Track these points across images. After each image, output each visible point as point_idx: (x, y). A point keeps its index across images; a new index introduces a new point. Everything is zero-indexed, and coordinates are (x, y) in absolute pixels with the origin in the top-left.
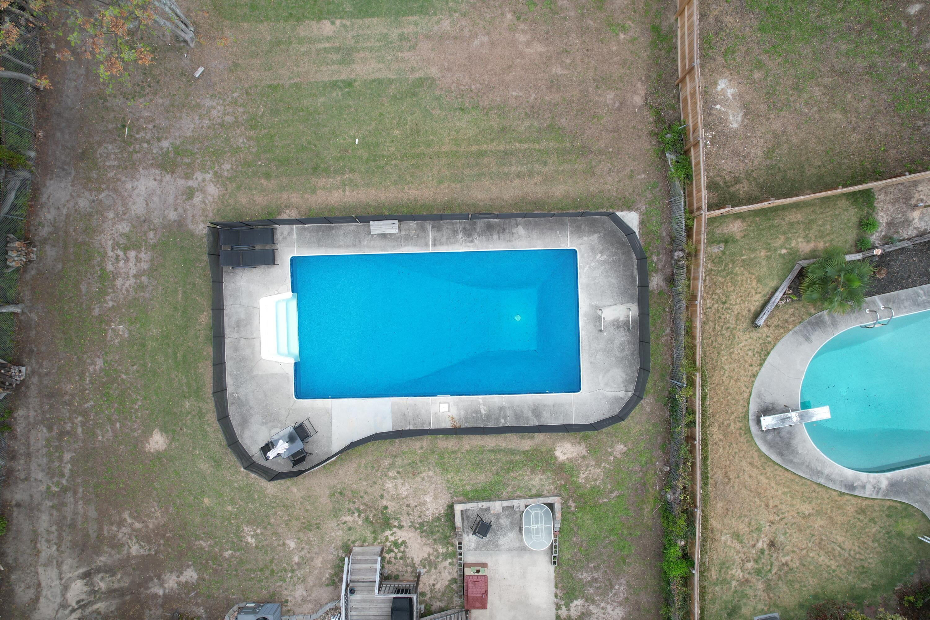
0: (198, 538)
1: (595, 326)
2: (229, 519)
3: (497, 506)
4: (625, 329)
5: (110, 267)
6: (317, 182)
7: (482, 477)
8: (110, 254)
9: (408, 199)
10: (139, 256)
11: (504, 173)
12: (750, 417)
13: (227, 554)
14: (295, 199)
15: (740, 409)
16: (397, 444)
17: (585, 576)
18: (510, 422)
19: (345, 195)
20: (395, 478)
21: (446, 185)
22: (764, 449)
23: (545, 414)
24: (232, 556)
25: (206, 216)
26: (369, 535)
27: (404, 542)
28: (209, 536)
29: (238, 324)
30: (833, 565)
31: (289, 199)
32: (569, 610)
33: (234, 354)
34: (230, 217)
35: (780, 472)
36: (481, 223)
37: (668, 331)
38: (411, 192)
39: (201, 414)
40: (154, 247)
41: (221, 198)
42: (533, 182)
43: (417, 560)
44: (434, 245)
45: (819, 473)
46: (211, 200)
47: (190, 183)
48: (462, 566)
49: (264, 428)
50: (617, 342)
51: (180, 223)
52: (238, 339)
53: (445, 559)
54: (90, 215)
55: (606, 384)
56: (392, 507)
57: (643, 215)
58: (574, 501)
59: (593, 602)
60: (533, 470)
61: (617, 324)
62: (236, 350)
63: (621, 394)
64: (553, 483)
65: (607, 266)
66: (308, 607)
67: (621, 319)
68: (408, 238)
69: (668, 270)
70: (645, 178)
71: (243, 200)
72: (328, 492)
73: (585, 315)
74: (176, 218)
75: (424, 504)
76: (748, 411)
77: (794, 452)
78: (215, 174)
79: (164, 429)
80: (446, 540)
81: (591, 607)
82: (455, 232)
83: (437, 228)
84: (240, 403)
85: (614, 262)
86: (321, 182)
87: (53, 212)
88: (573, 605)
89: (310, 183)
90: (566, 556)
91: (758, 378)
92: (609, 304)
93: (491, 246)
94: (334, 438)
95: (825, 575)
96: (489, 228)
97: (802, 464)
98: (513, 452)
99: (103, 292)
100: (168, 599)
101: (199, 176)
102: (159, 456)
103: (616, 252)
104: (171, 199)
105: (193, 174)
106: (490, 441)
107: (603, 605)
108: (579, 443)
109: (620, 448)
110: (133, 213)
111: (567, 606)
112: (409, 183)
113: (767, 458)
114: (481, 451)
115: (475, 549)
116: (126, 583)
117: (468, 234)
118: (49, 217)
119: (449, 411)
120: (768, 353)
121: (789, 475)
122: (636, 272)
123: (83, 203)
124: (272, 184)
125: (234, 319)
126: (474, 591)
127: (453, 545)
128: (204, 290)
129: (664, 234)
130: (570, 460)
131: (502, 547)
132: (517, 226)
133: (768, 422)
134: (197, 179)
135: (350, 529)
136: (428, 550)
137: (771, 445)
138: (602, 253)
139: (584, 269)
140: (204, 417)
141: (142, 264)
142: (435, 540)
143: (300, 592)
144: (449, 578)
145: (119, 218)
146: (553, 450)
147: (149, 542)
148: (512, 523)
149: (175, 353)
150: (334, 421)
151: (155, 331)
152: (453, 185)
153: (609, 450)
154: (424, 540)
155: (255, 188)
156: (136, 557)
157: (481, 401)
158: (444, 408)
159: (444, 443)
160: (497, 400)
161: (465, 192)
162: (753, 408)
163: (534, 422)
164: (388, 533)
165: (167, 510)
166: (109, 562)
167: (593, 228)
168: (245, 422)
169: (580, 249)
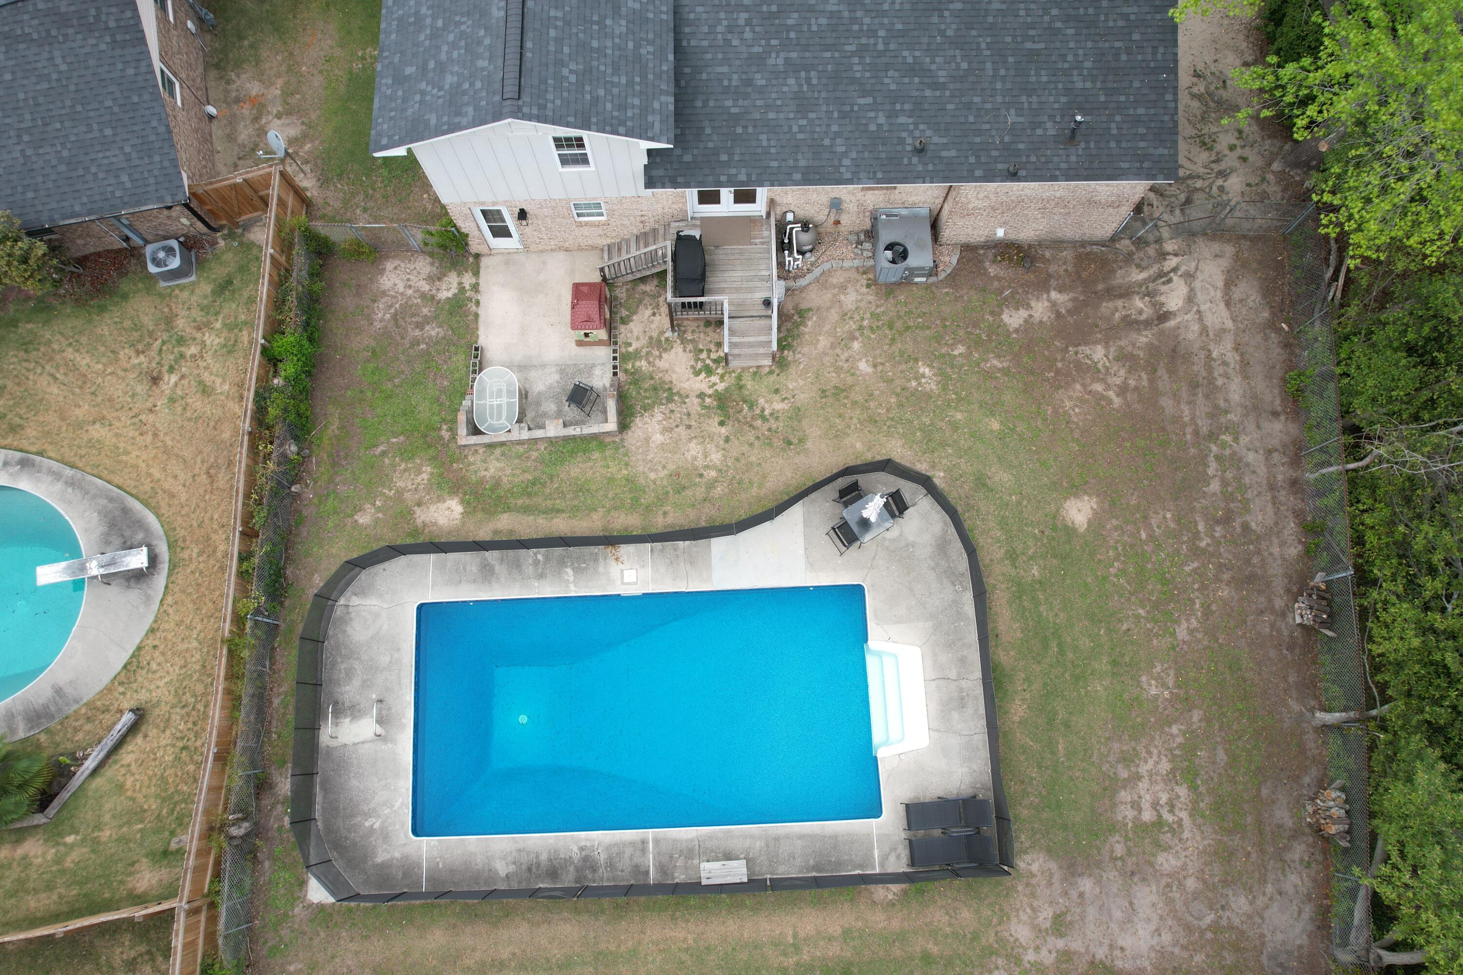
0: (1006, 372)
1: (389, 709)
2: (960, 399)
3: (553, 429)
4: (343, 704)
5: (1182, 791)
6: (842, 949)
7: (575, 471)
8: (1184, 815)
9: (688, 921)
10: (1136, 813)
11: (526, 969)
12: (166, 566)
13: (960, 349)
14: (878, 919)
15: (180, 578)
16: (702, 518)
17: (433, 331)
18: (528, 556)
19: (795, 927)
20: (707, 467)
21: (623, 947)
22: (151, 519)
23: (474, 569)
24: (953, 346)
25: (1028, 885)
26: (749, 383)
27: (697, 373)
28: (989, 375)
29: (962, 702)
30: (69, 353)
31: (889, 919)
32: (460, 284)
33: (965, 653)
34: (986, 885)
35: (130, 484)
36: (568, 880)
37: (276, 702)
38: (681, 935)
39: (1012, 556)
40: (1112, 828)
41: (1004, 918)
42: (478, 955)
43: (678, 349)
44: (644, 842)
45: (71, 483)
46: (1021, 913)
47: (1060, 944)
48: (612, 340)
49: (911, 538)
50: (356, 683)
51: (1071, 871)
52: (960, 678)
53: (637, 352)
54: (1225, 883)
55: (377, 616)
56: (713, 425)
57: (299, 898)
58: (441, 438)
59: (423, 296)
60: (497, 484)
61: (355, 712)
62: (963, 661)
63: (355, 601)
64: (469, 464)
65: (365, 808)
66: (837, 279)
67: (348, 720)
68: (690, 852)
69: (266, 802)
70: (290, 964)
71: (966, 915)
72: (809, 444)
73: (403, 727)
74: (1079, 880)
75: (666, 430)
76: (169, 575)
77: (104, 514)
78: (1018, 961)
79: (1070, 531)
80: (636, 378)
81: (426, 288)
82: (611, 864)
83: (640, 871)
84: (951, 575)
85: (352, 816)
86: (834, 950)
87: (1288, 887)
88: (454, 290)
89: (854, 947)
90: (459, 359)
91: (146, 627)
92: (366, 746)
93: (552, 841)
94: (800, 527)
95: (84, 340)
96: (553, 872)
97: (94, 497)
98: (526, 510)
99: (1189, 750)
100: (1043, 285)
101: (1047, 958)
102: (1075, 490)
103: (349, 831)
104: (1092, 913)
105: (1058, 961)
106: (561, 526)
107: (410, 292)
108: (425, 525)
109: (364, 519)
110: (1154, 888)
111: (462, 289)
112: (687, 950)
113: (146, 504)
114: (574, 511)
115: (593, 366)
116: (1106, 307)
117: (588, 862)
118: (1293, 878)
119: (622, 571)
120: (125, 667)
121: (117, 479)
122: (319, 798)
123: (1240, 903)
124: (920, 944)
125: (970, 711)
126: (591, 307)
127: (626, 371)
128: (1022, 758)
129: (267, 864)
130: (441, 499)
131: (553, 369)
132: (507, 876)
133: (138, 559)
134: (1050, 952)
135: (777, 391)
136: (662, 364)
137: (140, 524)
138: (371, 830)
139: (402, 803)
140: (1007, 552)
141: (1129, 799)
142: (652, 378)
143: (850, 299)
144: (632, 325)
145: (1176, 878)
146: (465, 514)
147: (1078, 365)
148: (538, 404)
149: (1062, 652)
150: (802, 552)
151: (1098, 687)
152: (612, 948)
153: (380, 515)
154: (667, 378)
155: (946, 936)
156: (1095, 343)
157: (572, 587)
158: (630, 575)
159: (630, 521)
160: (547, 590)
161: (592, 934)
162: (160, 580)
163: (492, 556)
164: (721, 387)
165: (1055, 411)
166: (1134, 335)
167: (384, 873)
168: (942, 546)
169: (407, 837)
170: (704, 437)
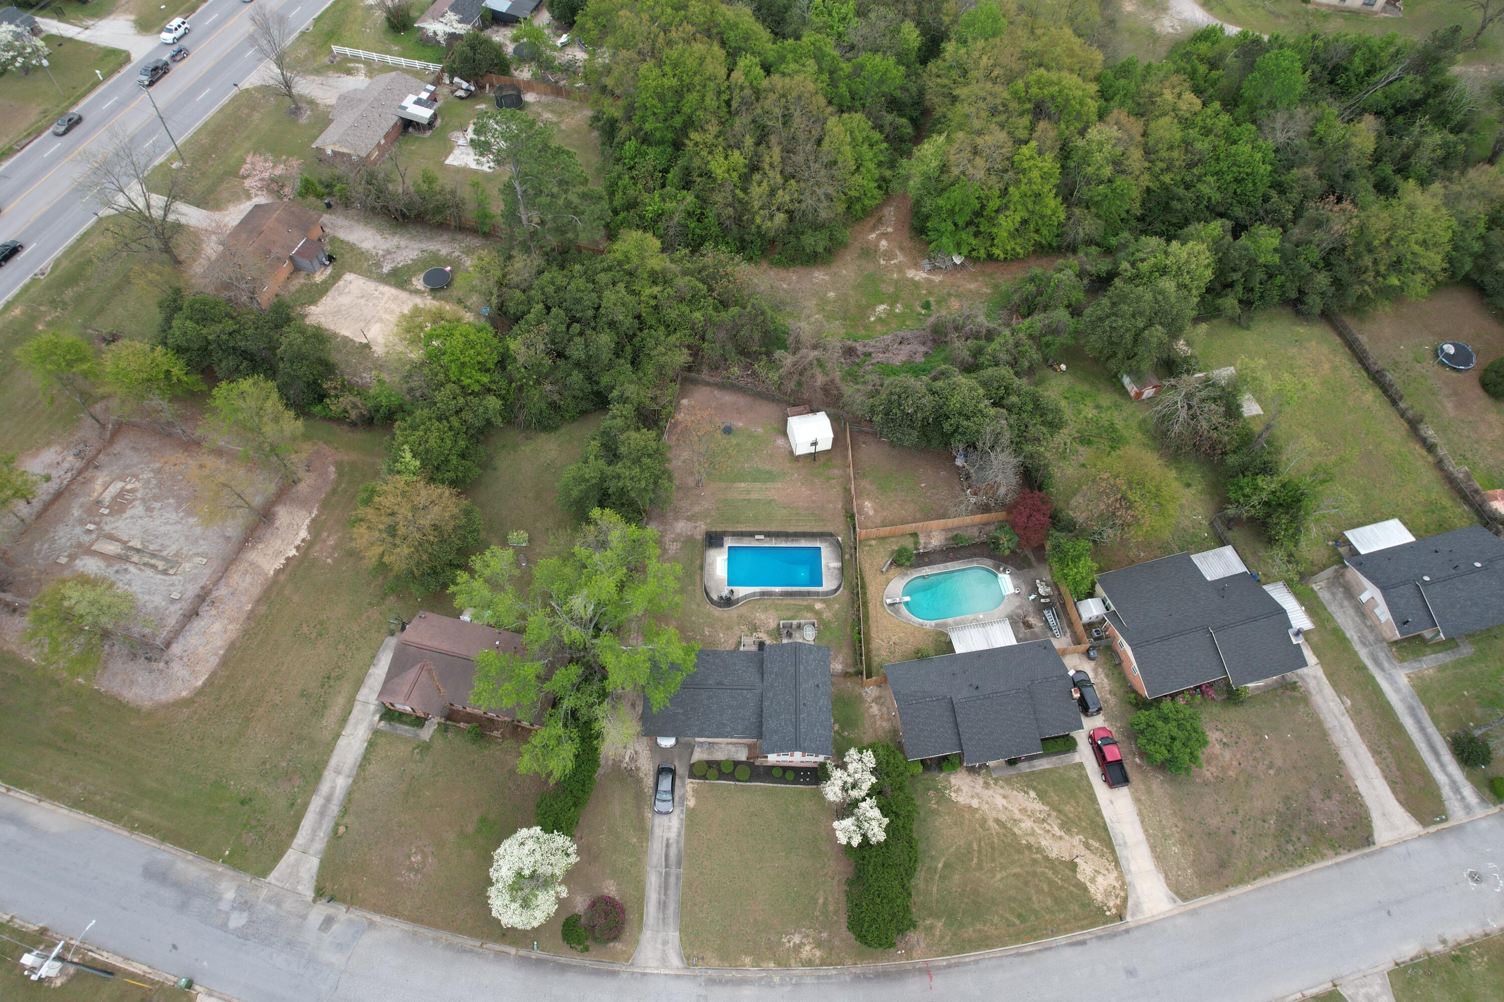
0: (688, 632)
1: (827, 568)
2: (700, 625)
3: (795, 623)
4: (837, 570)
7: (790, 613)
8: (668, 543)
11: (798, 525)
16: (761, 601)
19: (747, 529)
20: (760, 612)
22: (889, 611)
25: (702, 533)
26: (749, 634)
28: (692, 631)
29: (709, 565)
31: (728, 529)
33: (707, 572)
34: (710, 534)
35: (894, 618)
36: (790, 538)
38: (768, 529)
39: (696, 589)
40: (682, 542)
41: (707, 528)
42: (807, 527)
44: (777, 544)
45: (909, 620)
46: (704, 528)
47: (697, 524)
49: (718, 593)
50: (835, 573)
51: (692, 536)
52: (708, 569)
54: (662, 532)
55: (831, 583)
56: (758, 623)
58: (823, 624)
60: (807, 611)
61: (834, 568)
63: (837, 585)
64: (814, 617)
65: (831, 552)
68: (766, 542)
69: (851, 554)
70: (841, 527)
71: (714, 529)
73: (824, 565)
75: (769, 623)
76: (882, 599)
77: (900, 613)
78: (705, 522)
82: (782, 541)
83: (776, 539)
84: (710, 586)
86: (739, 525)
89: (735, 525)
91: (885, 588)
92: (832, 562)
93: (793, 545)
94: (739, 596)
96: (793, 540)
97: (901, 616)
98: (800, 605)
101: (700, 522)
103: (834, 548)
104: (690, 529)
106: (793, 602)
110: (676, 532)
112: (767, 526)
113: (890, 615)
114: (790, 605)
120: (888, 582)
121: (899, 623)
122: (841, 554)
123: (661, 529)
124: (723, 525)
125: (707, 563)
128: (699, 554)
130: (820, 609)
132: (801, 540)
137: (892, 610)
138: (829, 548)
139: (823, 553)
141: (678, 546)
146: (814, 605)
148: (800, 631)
149: (687, 573)
150: (739, 592)
152: (782, 527)
153: (833, 606)
155: (718, 526)
158: (777, 590)
159: (777, 602)
161: (785, 530)
167: (826, 541)
168: (711, 591)
169: (822, 547)
170: (760, 620)
